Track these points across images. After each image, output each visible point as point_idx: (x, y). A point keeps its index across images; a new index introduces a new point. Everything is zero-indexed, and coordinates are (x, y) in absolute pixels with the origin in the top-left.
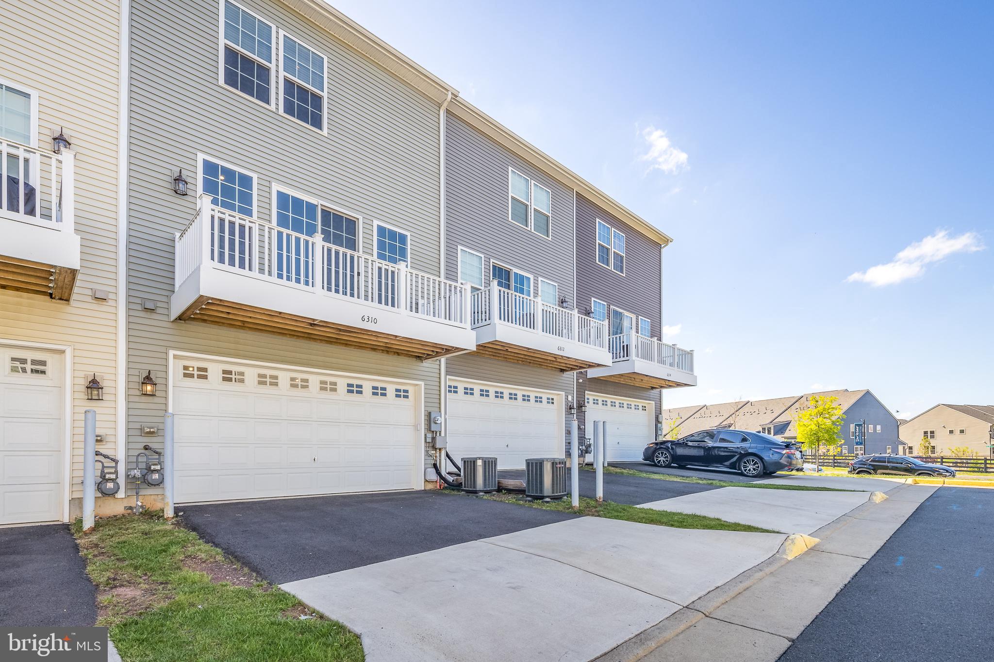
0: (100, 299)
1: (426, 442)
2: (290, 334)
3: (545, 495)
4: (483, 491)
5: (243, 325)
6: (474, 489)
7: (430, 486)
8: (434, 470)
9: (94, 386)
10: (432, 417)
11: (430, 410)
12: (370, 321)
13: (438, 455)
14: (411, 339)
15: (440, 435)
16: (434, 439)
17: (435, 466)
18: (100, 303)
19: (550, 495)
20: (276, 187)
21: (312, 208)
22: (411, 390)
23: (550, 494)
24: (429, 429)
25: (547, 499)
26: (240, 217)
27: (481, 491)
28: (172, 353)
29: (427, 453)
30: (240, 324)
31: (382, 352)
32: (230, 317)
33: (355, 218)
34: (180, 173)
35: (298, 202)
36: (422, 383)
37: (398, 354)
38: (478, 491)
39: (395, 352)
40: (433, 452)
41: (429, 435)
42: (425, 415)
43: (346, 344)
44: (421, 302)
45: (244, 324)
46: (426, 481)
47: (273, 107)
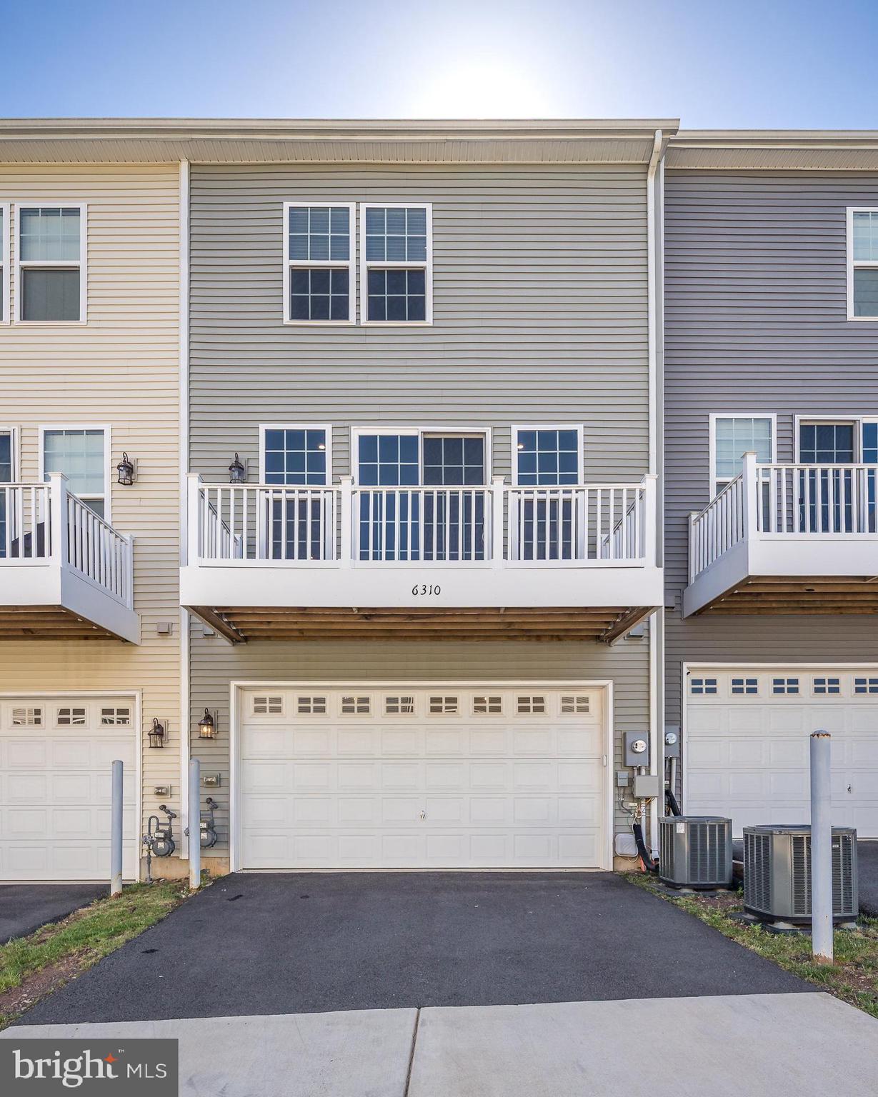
0: (164, 633)
1: (616, 786)
2: (377, 637)
3: (776, 914)
4: (688, 885)
5: (301, 635)
6: (672, 880)
7: (626, 866)
8: (632, 837)
9: (159, 732)
10: (628, 742)
11: (624, 728)
12: (428, 591)
13: (643, 809)
14: (531, 608)
15: (648, 772)
16: (631, 781)
17: (637, 829)
18: (165, 637)
19: (790, 915)
20: (356, 432)
21: (410, 442)
22: (593, 696)
23: (790, 913)
24: (622, 762)
25: (782, 925)
26: (235, 488)
27: (684, 886)
28: (233, 684)
29: (619, 806)
30: (297, 634)
31: (529, 640)
32: (272, 626)
33: (479, 433)
34: (237, 458)
35: (389, 441)
36: (609, 683)
37: (538, 638)
38: (678, 885)
39: (552, 636)
40: (631, 804)
41: (624, 774)
42: (615, 739)
43: (464, 637)
44: (600, 537)
45: (303, 633)
46: (616, 856)
47: (352, 320)
